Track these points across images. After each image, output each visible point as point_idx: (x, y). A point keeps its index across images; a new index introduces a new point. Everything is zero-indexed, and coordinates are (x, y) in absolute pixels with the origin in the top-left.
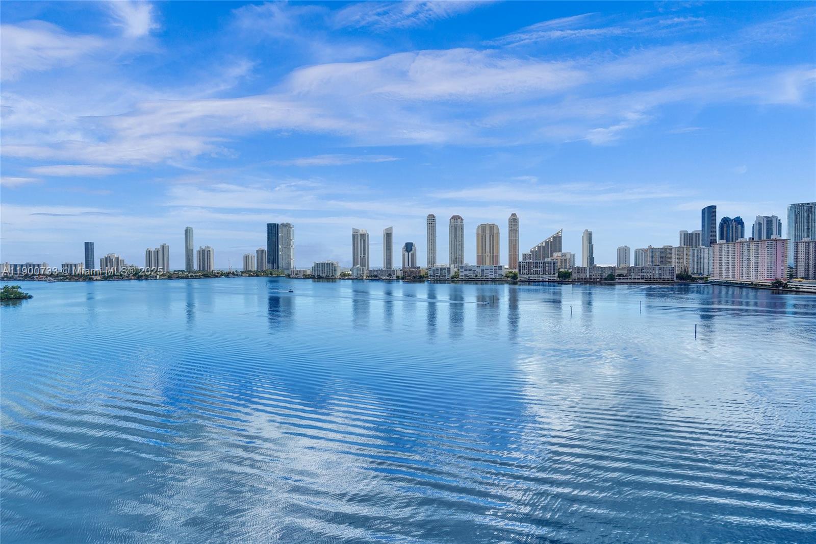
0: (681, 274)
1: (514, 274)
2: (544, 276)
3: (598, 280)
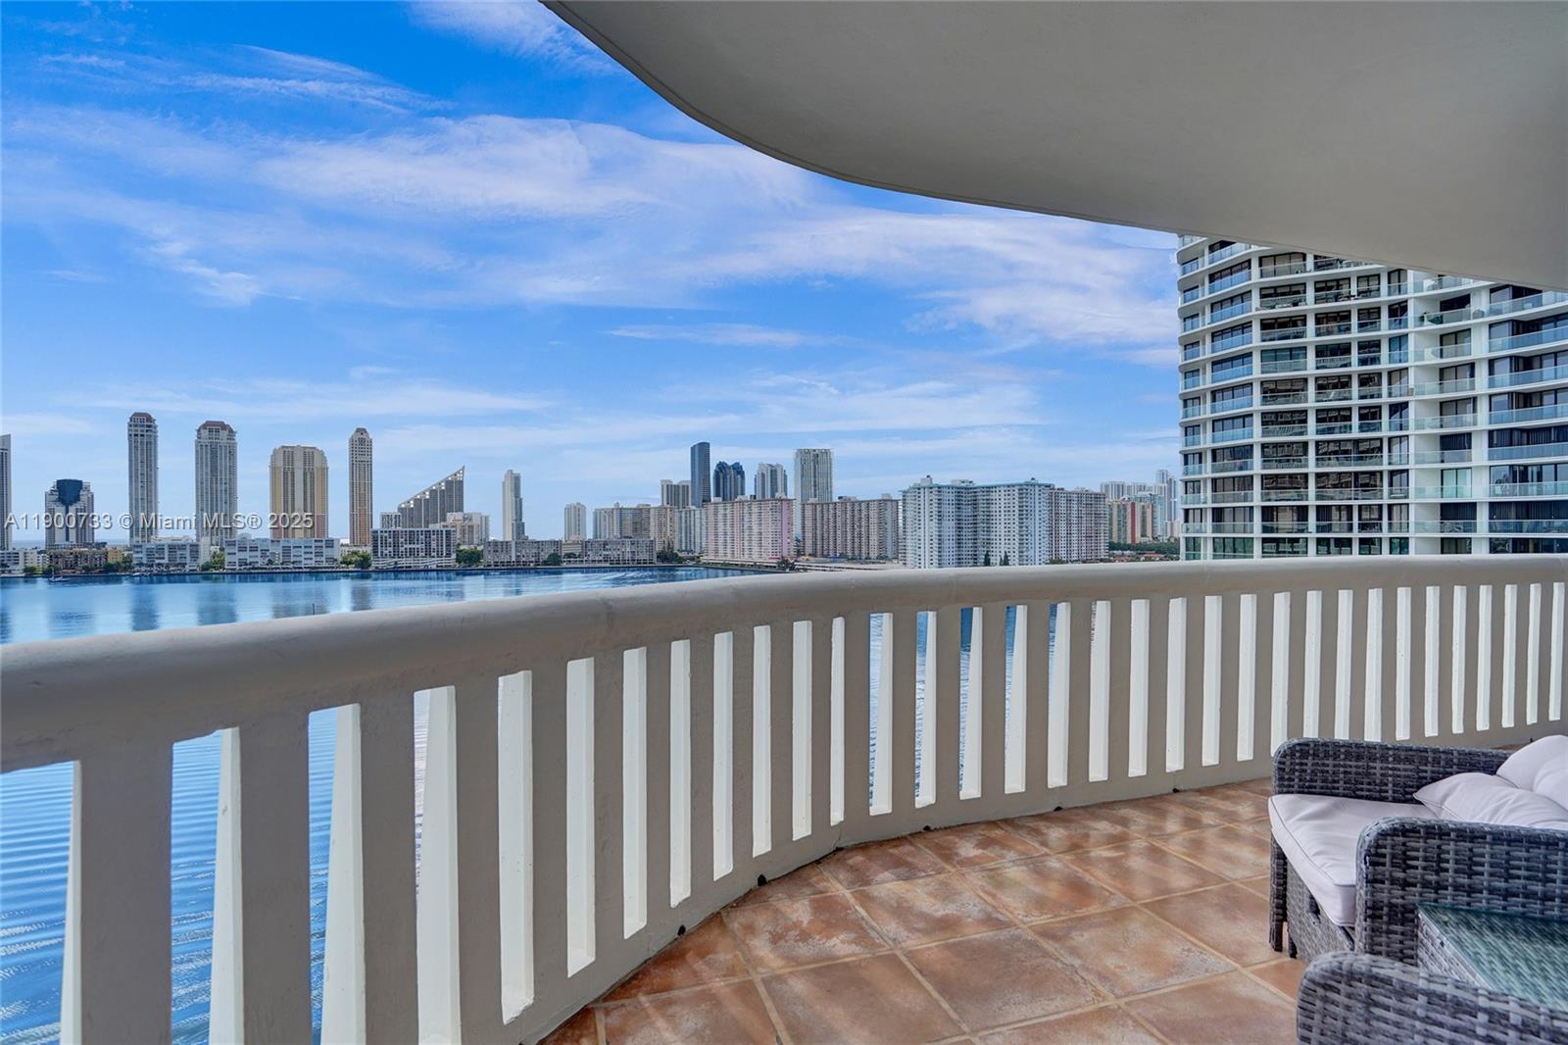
0: (663, 552)
1: (363, 556)
2: (428, 559)
3: (532, 564)
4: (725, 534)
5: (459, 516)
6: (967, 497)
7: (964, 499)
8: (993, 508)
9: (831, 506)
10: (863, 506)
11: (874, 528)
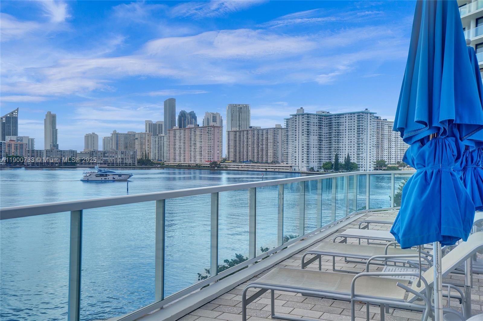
0: (142, 159)
3: (57, 165)
4: (180, 148)
5: (14, 138)
6: (325, 122)
7: (324, 122)
8: (341, 128)
9: (245, 132)
10: (265, 132)
11: (270, 145)
